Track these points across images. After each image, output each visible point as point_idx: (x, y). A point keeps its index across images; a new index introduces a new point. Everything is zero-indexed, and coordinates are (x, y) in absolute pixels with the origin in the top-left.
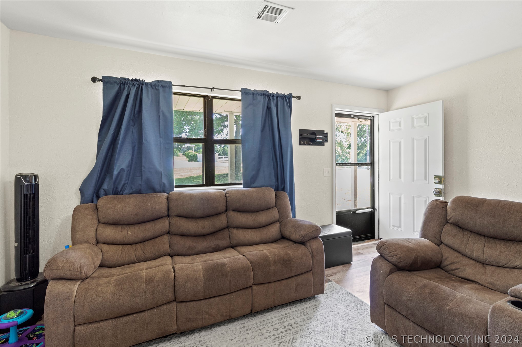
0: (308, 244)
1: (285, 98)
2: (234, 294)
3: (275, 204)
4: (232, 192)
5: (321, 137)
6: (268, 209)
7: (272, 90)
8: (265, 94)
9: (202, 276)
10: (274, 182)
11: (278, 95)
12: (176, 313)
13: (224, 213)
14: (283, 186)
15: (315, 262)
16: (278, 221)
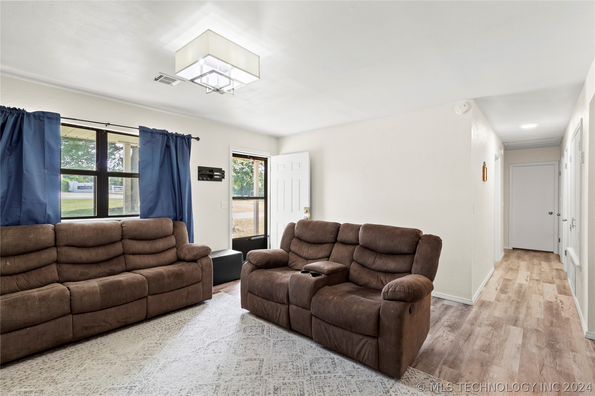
0: (199, 261)
1: (184, 138)
2: (129, 304)
3: (172, 232)
4: (128, 222)
5: (218, 174)
6: (166, 237)
7: (171, 130)
8: (164, 134)
9: (99, 290)
10: (172, 213)
11: (177, 135)
12: (72, 323)
13: (119, 242)
14: (181, 217)
15: (204, 274)
16: (175, 247)
